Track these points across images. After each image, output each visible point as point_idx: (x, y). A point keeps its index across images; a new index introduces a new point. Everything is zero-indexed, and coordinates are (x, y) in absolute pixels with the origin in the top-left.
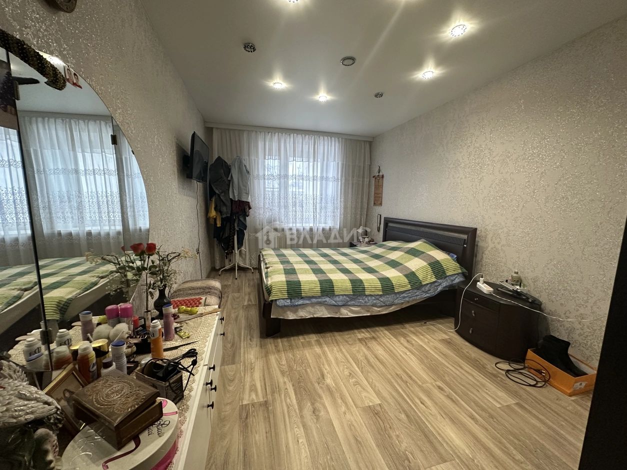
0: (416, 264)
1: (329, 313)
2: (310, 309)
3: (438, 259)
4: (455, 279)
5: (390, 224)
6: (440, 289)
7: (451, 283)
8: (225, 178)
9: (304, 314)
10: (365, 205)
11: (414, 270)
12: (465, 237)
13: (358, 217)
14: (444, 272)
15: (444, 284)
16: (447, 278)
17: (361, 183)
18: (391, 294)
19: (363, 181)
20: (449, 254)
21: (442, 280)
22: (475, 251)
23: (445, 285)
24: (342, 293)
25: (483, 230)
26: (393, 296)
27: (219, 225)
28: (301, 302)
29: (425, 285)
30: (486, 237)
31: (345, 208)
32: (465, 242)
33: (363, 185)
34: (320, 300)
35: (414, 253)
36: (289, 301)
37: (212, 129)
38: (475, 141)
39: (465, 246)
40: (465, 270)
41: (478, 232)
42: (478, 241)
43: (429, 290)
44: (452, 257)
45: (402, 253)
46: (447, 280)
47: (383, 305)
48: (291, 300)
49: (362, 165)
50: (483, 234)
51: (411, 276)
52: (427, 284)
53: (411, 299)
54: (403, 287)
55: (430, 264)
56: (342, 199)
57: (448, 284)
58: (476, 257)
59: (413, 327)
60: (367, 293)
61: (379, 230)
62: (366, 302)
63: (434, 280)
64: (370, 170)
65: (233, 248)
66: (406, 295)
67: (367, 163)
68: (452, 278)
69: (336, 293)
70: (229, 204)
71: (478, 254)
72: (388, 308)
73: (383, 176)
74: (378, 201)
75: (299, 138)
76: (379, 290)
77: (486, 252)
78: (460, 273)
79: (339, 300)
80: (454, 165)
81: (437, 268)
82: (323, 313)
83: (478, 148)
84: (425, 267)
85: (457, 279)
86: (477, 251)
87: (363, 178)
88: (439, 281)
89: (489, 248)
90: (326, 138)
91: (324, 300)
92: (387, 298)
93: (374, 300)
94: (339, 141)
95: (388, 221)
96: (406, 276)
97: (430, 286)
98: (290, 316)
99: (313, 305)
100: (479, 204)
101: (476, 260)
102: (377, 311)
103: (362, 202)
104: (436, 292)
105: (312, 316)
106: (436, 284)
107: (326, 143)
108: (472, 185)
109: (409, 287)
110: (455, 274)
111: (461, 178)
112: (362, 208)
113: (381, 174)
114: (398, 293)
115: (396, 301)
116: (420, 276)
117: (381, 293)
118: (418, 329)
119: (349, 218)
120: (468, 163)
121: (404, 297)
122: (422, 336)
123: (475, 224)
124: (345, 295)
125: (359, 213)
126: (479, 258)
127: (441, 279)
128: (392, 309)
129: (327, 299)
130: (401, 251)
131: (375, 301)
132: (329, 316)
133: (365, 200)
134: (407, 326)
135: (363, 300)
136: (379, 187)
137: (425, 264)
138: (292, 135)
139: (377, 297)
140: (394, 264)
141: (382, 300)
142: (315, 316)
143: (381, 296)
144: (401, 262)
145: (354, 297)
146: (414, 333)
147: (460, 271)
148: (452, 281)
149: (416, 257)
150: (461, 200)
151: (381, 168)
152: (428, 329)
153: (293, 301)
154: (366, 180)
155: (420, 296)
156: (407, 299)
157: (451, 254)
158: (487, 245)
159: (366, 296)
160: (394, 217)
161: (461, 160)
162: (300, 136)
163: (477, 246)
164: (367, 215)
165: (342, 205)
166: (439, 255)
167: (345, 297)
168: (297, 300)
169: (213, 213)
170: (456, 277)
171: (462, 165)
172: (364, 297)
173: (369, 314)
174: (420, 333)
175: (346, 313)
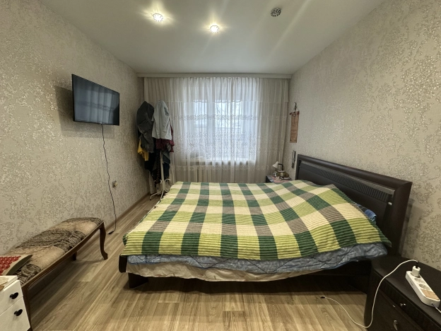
0: (315, 221)
1: (193, 274)
2: (169, 267)
3: (347, 218)
4: (370, 250)
5: (303, 162)
6: (345, 260)
7: (363, 255)
8: (149, 119)
9: (162, 272)
10: (282, 142)
11: (310, 229)
12: (392, 191)
13: (276, 152)
14: (353, 238)
15: (353, 254)
16: (358, 247)
17: (278, 120)
18: (272, 261)
19: (281, 118)
20: (363, 211)
21: (349, 249)
22: (407, 213)
23: (353, 256)
24: (207, 254)
25: (423, 185)
26: (275, 262)
27: (146, 159)
28: (157, 260)
29: (322, 253)
30: (427, 197)
31: (262, 144)
32: (390, 198)
33: (281, 122)
34: (180, 259)
35: (317, 203)
36: (143, 258)
37: (143, 78)
38: (418, 52)
39: (391, 204)
40: (387, 241)
41: (413, 187)
42: (413, 200)
43: (329, 261)
44: (368, 215)
45: (303, 201)
46: (357, 250)
47: (262, 272)
48: (146, 256)
49: (280, 103)
50: (423, 191)
51: (304, 238)
52: (326, 252)
53: (301, 269)
54: (289, 252)
55: (333, 224)
56: (259, 137)
57: (357, 255)
58: (408, 221)
59: (303, 303)
60: (239, 256)
61: (293, 167)
62: (238, 267)
63: (336, 247)
64: (288, 107)
65: (160, 178)
66: (294, 264)
67: (285, 100)
68: (365, 248)
69: (200, 253)
70: (152, 142)
71: (410, 219)
72: (268, 276)
73: (298, 113)
74: (294, 139)
75: (218, 81)
76: (257, 254)
77: (428, 219)
78: (378, 242)
79: (203, 262)
80: (379, 91)
81: (342, 230)
82: (185, 273)
83: (422, 62)
84: (325, 227)
85: (373, 250)
86: (410, 213)
87: (281, 115)
88: (345, 249)
89: (433, 215)
90: (243, 79)
91: (185, 260)
92: (267, 264)
93: (250, 265)
94: (257, 82)
95: (301, 159)
96: (298, 237)
97: (330, 256)
98: (146, 273)
99: (173, 264)
100: (417, 146)
101: (407, 225)
102: (253, 277)
103: (279, 138)
104: (340, 264)
105: (173, 275)
106: (341, 253)
107: (244, 84)
108: (408, 118)
109: (298, 254)
110: (371, 244)
111: (391, 110)
112: (279, 144)
113: (297, 110)
114: (283, 260)
115: (279, 270)
116: (317, 239)
117: (258, 258)
118: (309, 307)
119: (266, 154)
120: (403, 86)
121: (291, 266)
122: (312, 324)
123: (410, 174)
124: (212, 257)
125: (276, 149)
126: (412, 223)
127: (348, 247)
128: (274, 278)
129: (189, 259)
130: (303, 197)
131: (250, 267)
132: (193, 277)
133: (282, 136)
134: (296, 298)
135: (235, 264)
136: (295, 124)
137: (327, 222)
138: (211, 79)
139: (254, 262)
140: (289, 215)
141: (260, 266)
142: (176, 275)
143: (259, 261)
144: (298, 214)
145: (222, 260)
146: (301, 317)
147: (379, 239)
148: (365, 252)
149: (318, 209)
150: (388, 139)
151: (297, 104)
152: (324, 310)
153: (148, 258)
154: (284, 118)
155: (315, 266)
156: (295, 269)
157: (368, 210)
158: (430, 209)
159: (239, 260)
160: (307, 155)
161: (391, 84)
162: (219, 79)
163: (411, 206)
164: (284, 150)
165: (259, 141)
166: (349, 212)
167: (210, 259)
168: (153, 257)
169: (140, 150)
170: (372, 248)
171: (393, 91)
172: (236, 261)
173: (243, 280)
174: (310, 318)
175: (213, 276)
